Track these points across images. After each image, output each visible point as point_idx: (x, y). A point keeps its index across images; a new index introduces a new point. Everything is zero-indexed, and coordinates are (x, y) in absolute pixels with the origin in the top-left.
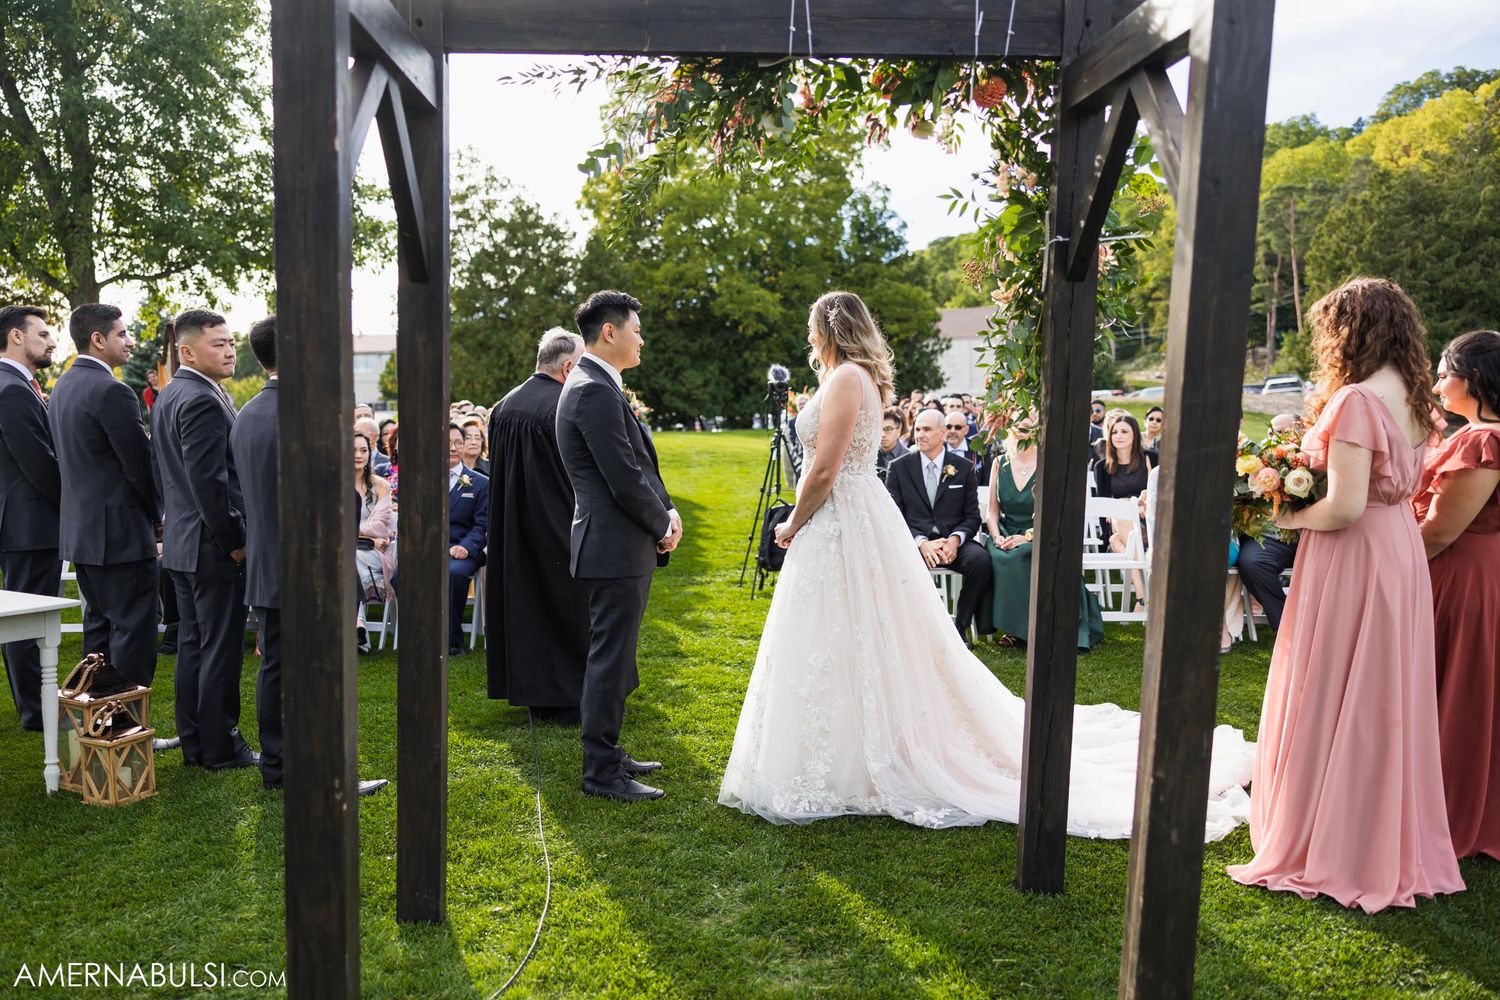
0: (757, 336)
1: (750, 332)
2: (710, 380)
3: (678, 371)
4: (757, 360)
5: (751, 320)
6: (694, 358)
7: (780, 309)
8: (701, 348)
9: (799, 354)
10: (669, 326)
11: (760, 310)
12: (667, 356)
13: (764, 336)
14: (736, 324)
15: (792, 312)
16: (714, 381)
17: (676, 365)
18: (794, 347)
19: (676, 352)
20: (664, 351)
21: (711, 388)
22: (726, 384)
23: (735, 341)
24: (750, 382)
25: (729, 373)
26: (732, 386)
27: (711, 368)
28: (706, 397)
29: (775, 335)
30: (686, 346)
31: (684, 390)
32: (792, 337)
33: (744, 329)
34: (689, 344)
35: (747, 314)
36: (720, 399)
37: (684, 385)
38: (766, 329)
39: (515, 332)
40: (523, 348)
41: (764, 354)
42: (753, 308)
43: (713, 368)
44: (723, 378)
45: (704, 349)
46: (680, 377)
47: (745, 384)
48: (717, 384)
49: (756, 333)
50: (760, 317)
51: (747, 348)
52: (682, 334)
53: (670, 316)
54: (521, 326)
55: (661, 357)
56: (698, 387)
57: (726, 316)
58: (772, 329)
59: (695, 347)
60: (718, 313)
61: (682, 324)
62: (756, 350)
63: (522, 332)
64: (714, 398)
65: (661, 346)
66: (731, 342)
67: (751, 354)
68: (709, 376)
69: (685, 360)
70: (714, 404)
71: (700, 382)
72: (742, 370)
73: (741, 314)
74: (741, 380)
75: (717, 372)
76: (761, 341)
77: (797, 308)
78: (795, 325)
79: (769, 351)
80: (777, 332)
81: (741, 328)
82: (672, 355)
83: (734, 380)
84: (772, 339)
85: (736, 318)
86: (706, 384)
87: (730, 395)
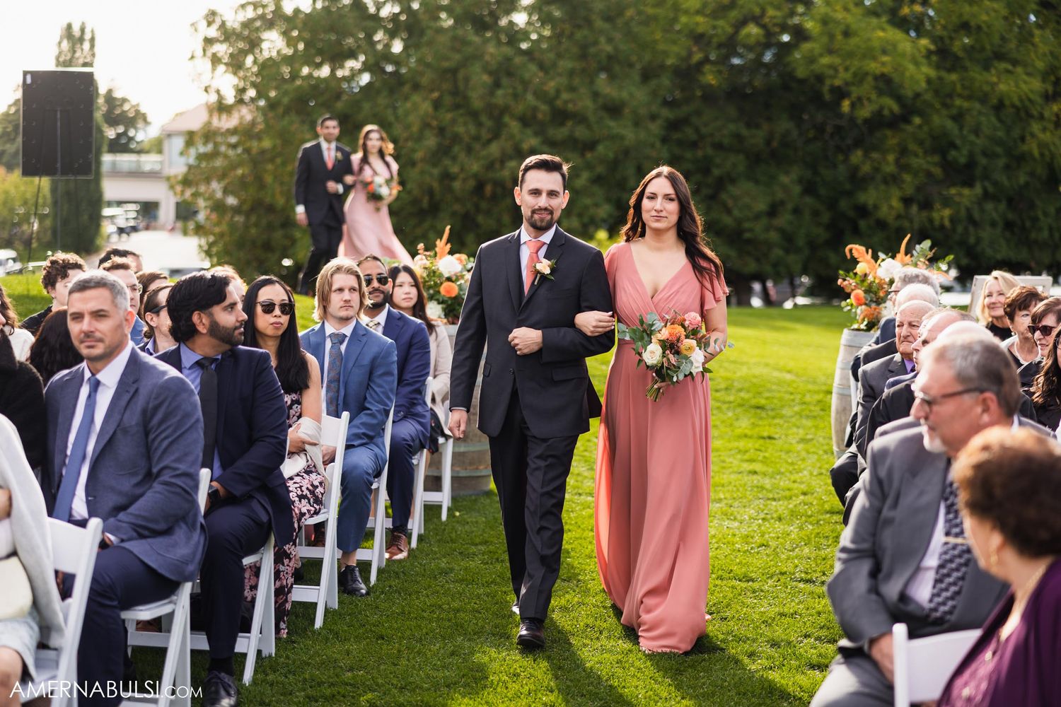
0: (878, 122)
1: (865, 112)
2: (782, 203)
3: (720, 184)
4: (877, 169)
5: (866, 89)
6: (755, 159)
7: (928, 70)
8: (768, 142)
9: (963, 160)
10: (709, 96)
11: (885, 70)
12: (700, 153)
13: (895, 122)
14: (840, 93)
15: (954, 77)
16: (790, 206)
17: (716, 172)
18: (953, 145)
19: (719, 146)
20: (694, 145)
21: (784, 220)
22: (816, 213)
23: (839, 129)
24: (863, 211)
25: (823, 191)
26: (826, 217)
27: (785, 179)
28: (774, 236)
29: (917, 120)
30: (738, 137)
31: (727, 220)
32: (950, 124)
33: (853, 105)
34: (745, 132)
35: (860, 77)
36: (801, 242)
37: (728, 211)
38: (896, 108)
39: (406, 98)
40: (415, 129)
41: (891, 158)
42: (873, 67)
43: (789, 180)
44: (809, 200)
45: (775, 144)
46: (724, 196)
47: (851, 214)
48: (797, 211)
49: (879, 113)
50: (886, 83)
51: (858, 143)
52: (732, 111)
53: (710, 78)
54: (416, 87)
55: (689, 155)
56: (757, 217)
57: (820, 78)
58: (910, 109)
59: (756, 138)
60: (801, 72)
61: (734, 93)
62: (875, 148)
63: (416, 98)
64: (788, 239)
65: (690, 133)
66: (829, 129)
67: (866, 154)
68: (780, 195)
69: (736, 162)
70: (787, 251)
71: (761, 206)
72: (848, 186)
73: (847, 76)
74: (844, 204)
75: (797, 189)
76: (889, 133)
77: (965, 69)
78: (958, 102)
79: (903, 151)
80: (921, 114)
81: (846, 105)
82: (709, 151)
83: (832, 205)
84: (909, 128)
85: (837, 82)
86: (773, 211)
87: (822, 234)
